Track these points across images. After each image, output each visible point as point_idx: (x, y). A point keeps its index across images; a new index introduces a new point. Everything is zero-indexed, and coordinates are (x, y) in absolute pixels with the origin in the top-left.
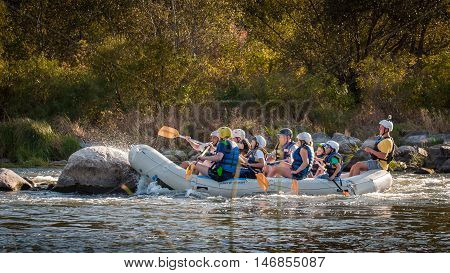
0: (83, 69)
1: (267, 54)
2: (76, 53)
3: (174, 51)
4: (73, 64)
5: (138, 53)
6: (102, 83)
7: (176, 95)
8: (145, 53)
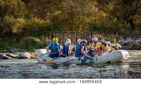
0: (48, 21)
1: (104, 15)
2: (46, 16)
3: (76, 15)
4: (45, 20)
5: (65, 16)
6: (54, 25)
7: (77, 28)
8: (67, 16)
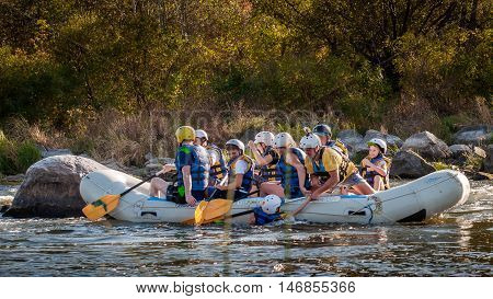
0: (42, 57)
1: (278, 31)
2: (33, 36)
3: (159, 31)
4: (30, 51)
5: (113, 34)
6: (68, 74)
7: (164, 86)
8: (121, 34)
